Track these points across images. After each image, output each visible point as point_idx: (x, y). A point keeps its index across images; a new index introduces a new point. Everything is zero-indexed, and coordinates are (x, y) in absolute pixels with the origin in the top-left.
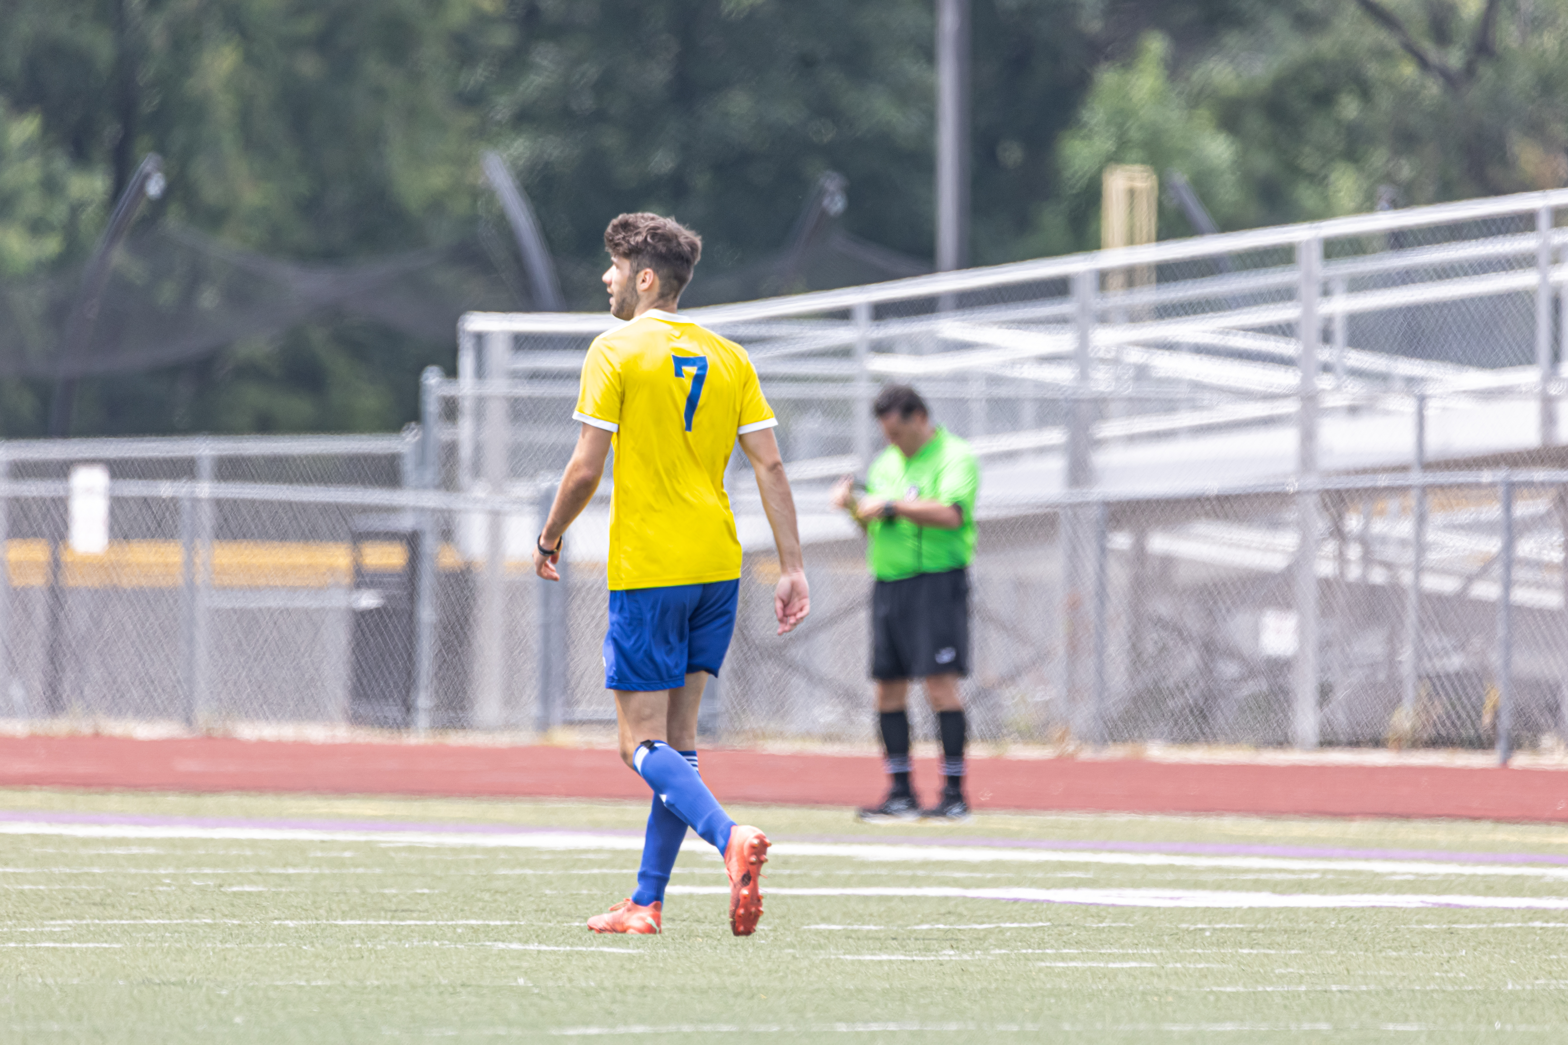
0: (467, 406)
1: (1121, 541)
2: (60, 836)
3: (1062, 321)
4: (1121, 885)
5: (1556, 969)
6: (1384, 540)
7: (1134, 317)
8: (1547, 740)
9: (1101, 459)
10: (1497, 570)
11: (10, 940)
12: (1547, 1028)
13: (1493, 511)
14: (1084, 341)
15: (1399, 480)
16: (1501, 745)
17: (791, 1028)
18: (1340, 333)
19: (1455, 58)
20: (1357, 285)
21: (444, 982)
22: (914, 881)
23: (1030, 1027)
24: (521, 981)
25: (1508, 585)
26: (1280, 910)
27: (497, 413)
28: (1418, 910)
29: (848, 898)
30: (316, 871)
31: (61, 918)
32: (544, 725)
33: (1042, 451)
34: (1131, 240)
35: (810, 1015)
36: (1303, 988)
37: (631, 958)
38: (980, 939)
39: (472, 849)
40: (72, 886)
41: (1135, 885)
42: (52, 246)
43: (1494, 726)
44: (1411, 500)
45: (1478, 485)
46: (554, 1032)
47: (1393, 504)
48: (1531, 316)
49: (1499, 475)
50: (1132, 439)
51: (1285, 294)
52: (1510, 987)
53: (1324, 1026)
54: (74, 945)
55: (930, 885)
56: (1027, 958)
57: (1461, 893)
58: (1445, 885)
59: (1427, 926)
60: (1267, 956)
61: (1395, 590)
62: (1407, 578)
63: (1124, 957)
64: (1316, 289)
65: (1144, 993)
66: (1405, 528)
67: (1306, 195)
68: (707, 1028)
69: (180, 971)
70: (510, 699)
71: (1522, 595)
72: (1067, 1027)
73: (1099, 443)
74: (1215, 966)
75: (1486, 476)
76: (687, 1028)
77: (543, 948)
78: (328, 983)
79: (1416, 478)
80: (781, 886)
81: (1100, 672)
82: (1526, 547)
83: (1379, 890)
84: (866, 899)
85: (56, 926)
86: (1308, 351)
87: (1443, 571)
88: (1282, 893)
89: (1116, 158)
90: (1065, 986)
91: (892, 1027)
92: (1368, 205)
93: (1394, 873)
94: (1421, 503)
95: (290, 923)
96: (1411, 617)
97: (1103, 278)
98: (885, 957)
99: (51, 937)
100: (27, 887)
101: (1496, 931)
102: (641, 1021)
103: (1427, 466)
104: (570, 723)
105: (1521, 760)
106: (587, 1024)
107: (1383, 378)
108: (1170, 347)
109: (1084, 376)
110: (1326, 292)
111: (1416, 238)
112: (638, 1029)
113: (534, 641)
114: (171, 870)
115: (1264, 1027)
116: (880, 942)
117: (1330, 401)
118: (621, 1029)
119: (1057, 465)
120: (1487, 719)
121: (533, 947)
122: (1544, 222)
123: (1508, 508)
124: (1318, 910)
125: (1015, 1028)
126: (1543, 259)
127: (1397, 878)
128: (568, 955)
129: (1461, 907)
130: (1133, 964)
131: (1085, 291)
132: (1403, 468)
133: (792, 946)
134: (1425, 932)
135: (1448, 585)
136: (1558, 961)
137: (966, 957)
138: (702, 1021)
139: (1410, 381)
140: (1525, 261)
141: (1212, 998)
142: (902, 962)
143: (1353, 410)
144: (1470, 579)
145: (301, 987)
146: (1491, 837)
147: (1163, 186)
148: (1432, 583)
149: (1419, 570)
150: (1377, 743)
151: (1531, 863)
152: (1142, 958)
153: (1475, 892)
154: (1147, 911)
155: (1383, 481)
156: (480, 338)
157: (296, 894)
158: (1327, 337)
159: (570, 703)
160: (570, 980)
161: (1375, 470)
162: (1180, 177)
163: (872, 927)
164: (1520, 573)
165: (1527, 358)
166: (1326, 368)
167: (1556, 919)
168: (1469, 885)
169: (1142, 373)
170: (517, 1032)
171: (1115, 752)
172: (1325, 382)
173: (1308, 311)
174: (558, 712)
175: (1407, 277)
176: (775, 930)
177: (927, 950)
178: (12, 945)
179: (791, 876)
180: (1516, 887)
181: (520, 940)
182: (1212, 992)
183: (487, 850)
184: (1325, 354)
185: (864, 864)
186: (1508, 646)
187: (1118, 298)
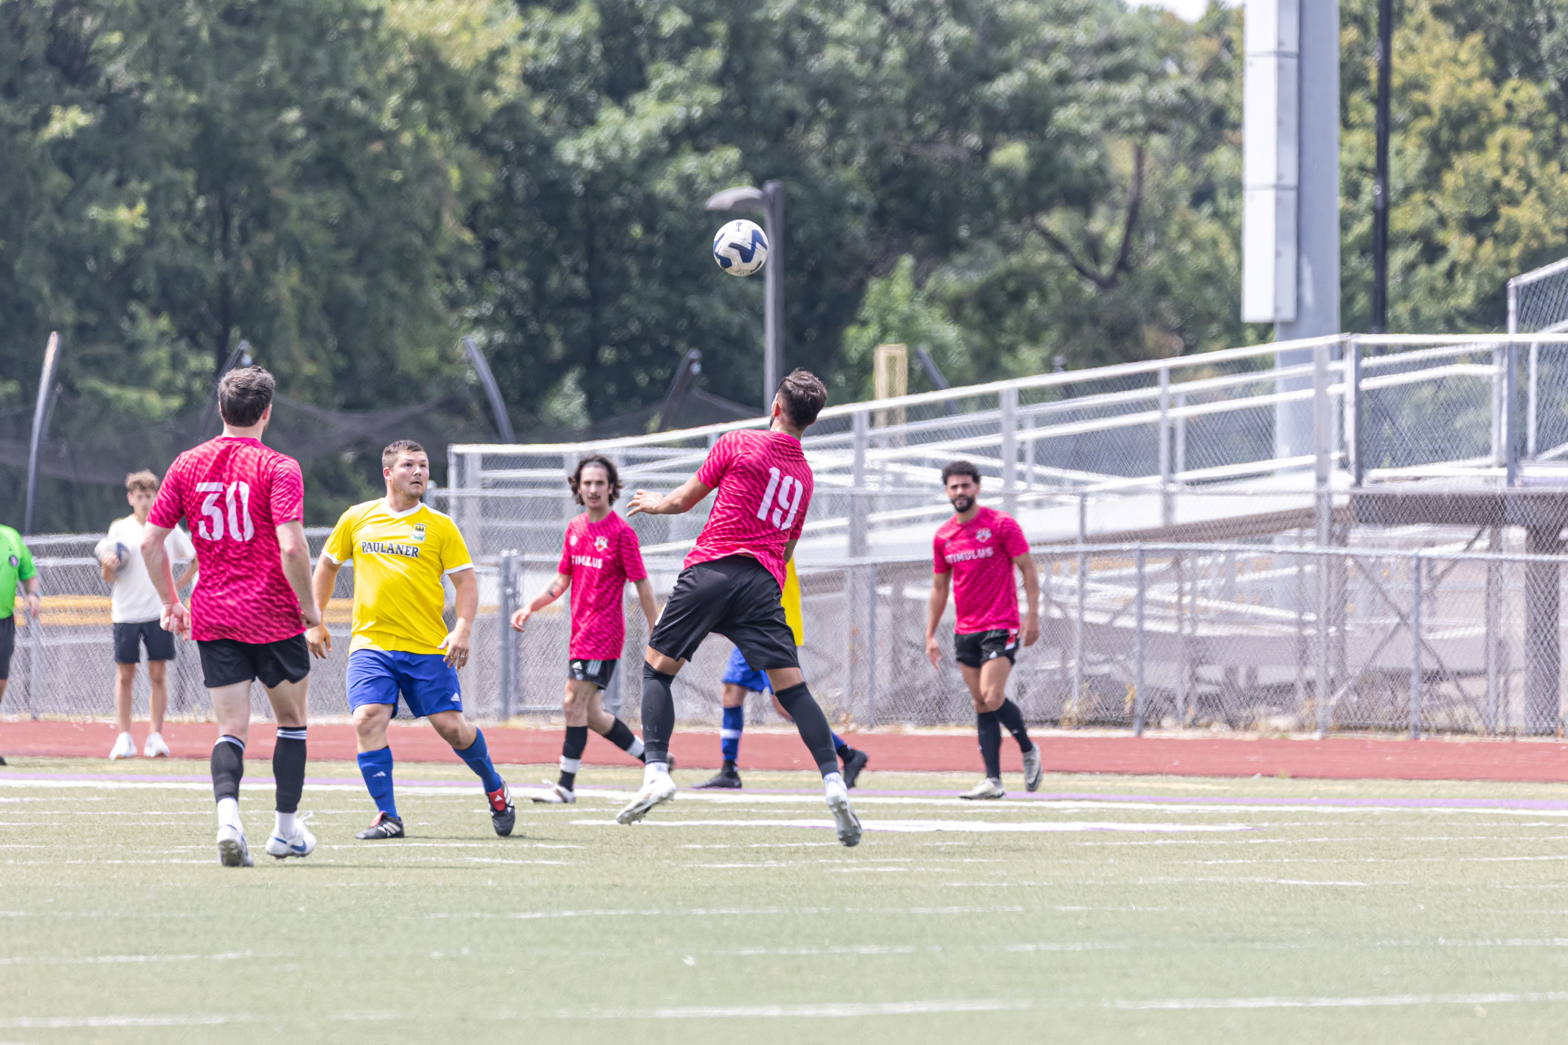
0: (453, 502)
1: (886, 590)
2: (184, 789)
3: (846, 446)
4: (885, 818)
5: (1171, 870)
6: (1059, 589)
7: (892, 442)
8: (1167, 722)
9: (872, 538)
10: (1134, 609)
11: (152, 858)
12: (1165, 908)
13: (1131, 570)
14: (860, 459)
15: (1069, 549)
16: (1137, 724)
17: (667, 912)
18: (1030, 455)
19: (1106, 270)
20: (1041, 421)
21: (440, 884)
22: (749, 816)
23: (825, 909)
24: (490, 883)
25: (1141, 618)
26: (990, 834)
27: (472, 509)
28: (1082, 832)
29: (706, 827)
30: (354, 811)
31: (185, 844)
32: (504, 715)
33: (832, 531)
34: (892, 394)
35: (680, 903)
36: (1005, 884)
37: (562, 867)
38: (792, 853)
39: (457, 797)
40: (191, 823)
41: (894, 817)
42: (175, 402)
43: (1132, 710)
44: (1076, 562)
45: (1121, 552)
46: (511, 916)
47: (1065, 565)
48: (1156, 443)
49: (1136, 545)
50: (892, 524)
51: (992, 428)
52: (1141, 882)
53: (1019, 909)
54: (195, 862)
55: (759, 819)
56: (822, 865)
57: (1109, 821)
58: (1098, 816)
59: (1087, 844)
60: (982, 863)
61: (1066, 622)
62: (1074, 614)
63: (887, 864)
64: (1013, 424)
65: (900, 888)
66: (1073, 581)
67: (1006, 361)
68: (612, 912)
69: (264, 878)
70: (482, 697)
71: (1150, 626)
72: (849, 909)
73: (871, 526)
74: (947, 870)
75: (1126, 546)
76: (599, 912)
77: (505, 861)
78: (361, 884)
79: (1081, 547)
80: (662, 820)
81: (872, 677)
82: (1153, 593)
83: (1056, 820)
84: (717, 827)
85: (181, 849)
86: (1009, 465)
87: (1097, 610)
88: (992, 821)
89: (881, 339)
90: (848, 884)
91: (734, 911)
92: (1049, 367)
93: (1065, 809)
94: (1083, 563)
95: (336, 847)
96: (1077, 641)
97: (872, 417)
98: (730, 865)
99: (179, 855)
100: (163, 823)
101: (1134, 847)
102: (569, 908)
103: (1087, 540)
104: (521, 713)
105: (1149, 734)
106: (534, 911)
107: (1058, 482)
108: (917, 462)
109: (859, 482)
110: (1021, 427)
111: (1079, 390)
112: (567, 913)
113: (497, 658)
114: (257, 812)
115: (979, 910)
116: (726, 856)
117: (1022, 498)
118: (555, 914)
119: (842, 541)
120: (1127, 708)
121: (498, 861)
122: (1163, 378)
123: (1141, 566)
124: (1015, 832)
125: (815, 910)
126: (1164, 402)
127: (1067, 811)
128: (521, 866)
129: (1110, 830)
130: (893, 869)
131: (861, 424)
132: (1072, 541)
133: (668, 858)
134: (1086, 848)
135: (1101, 619)
136: (1173, 865)
137: (783, 865)
138: (609, 908)
139: (1076, 483)
140: (1152, 404)
141: (945, 891)
142: (741, 869)
143: (1039, 504)
144: (1116, 614)
145: (343, 887)
146: (1129, 784)
147: (913, 356)
148: (1089, 617)
149: (1082, 609)
150: (1055, 723)
151: (1156, 801)
152: (898, 865)
153: (1119, 821)
154: (902, 834)
155: (1058, 549)
156: (461, 457)
157: (340, 827)
158: (1021, 458)
159: (521, 700)
160: (522, 882)
161: (1052, 543)
162: (924, 349)
163: (722, 846)
164: (1148, 611)
165: (1154, 471)
166: (1021, 476)
167: (1172, 838)
168: (1114, 816)
169: (899, 479)
170: (487, 916)
171: (881, 730)
172: (1020, 485)
173: (1009, 438)
174: (513, 708)
175: (1074, 416)
176: (657, 849)
177: (758, 860)
178: (154, 861)
179: (668, 813)
180: (1146, 817)
181: (489, 856)
182: (945, 887)
183: (466, 797)
184: (1020, 467)
185: (716, 805)
186: (1142, 658)
187: (882, 430)
